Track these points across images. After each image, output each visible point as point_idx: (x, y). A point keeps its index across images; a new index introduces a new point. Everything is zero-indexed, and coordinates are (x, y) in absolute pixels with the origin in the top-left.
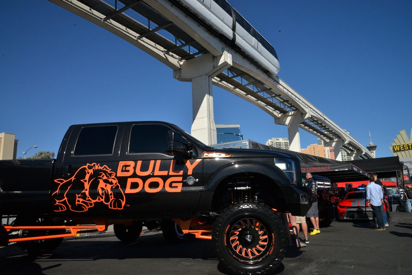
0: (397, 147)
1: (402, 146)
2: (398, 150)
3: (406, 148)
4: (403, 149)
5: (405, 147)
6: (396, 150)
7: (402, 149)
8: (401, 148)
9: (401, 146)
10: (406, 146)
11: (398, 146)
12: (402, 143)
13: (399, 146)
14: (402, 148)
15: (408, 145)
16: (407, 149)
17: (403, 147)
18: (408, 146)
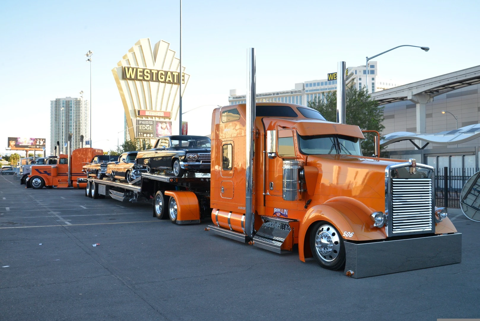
0: (131, 70)
1: (140, 72)
2: (133, 77)
3: (147, 77)
4: (141, 78)
5: (145, 74)
6: (128, 76)
7: (139, 78)
8: (139, 74)
9: (139, 70)
10: (147, 72)
11: (133, 69)
12: (141, 66)
13: (135, 69)
14: (140, 76)
15: (151, 71)
16: (149, 79)
17: (141, 74)
18: (152, 74)
